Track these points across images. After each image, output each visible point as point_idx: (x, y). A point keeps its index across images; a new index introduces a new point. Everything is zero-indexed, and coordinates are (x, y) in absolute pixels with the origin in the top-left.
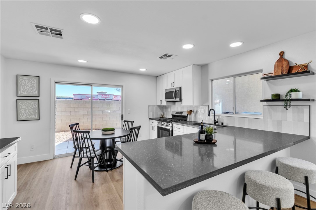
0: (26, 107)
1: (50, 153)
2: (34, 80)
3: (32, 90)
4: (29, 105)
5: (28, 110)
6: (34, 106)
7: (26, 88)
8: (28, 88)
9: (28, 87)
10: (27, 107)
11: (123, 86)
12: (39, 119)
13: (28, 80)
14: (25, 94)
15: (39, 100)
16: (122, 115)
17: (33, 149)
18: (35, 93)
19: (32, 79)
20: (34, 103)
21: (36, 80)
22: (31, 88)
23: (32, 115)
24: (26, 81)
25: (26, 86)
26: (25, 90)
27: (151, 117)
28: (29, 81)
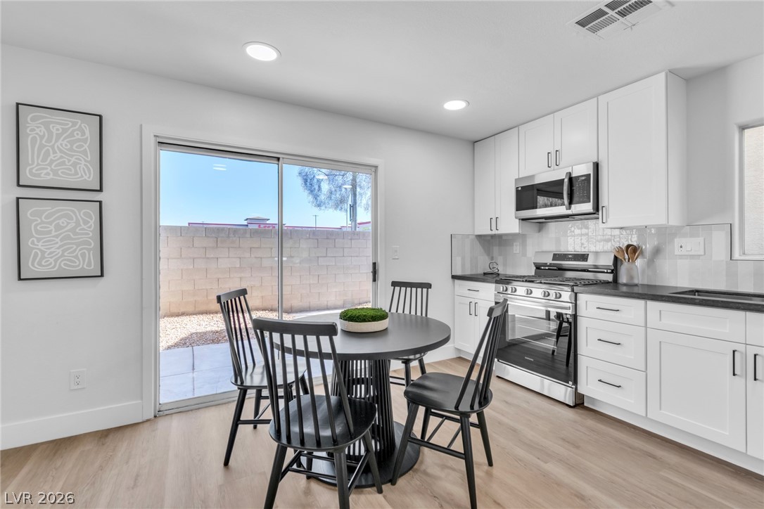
0: (52, 227)
1: (142, 399)
2: (80, 129)
3: (75, 165)
4: (62, 220)
5: (61, 240)
6: (83, 226)
7: (52, 156)
8: (61, 157)
9: (61, 151)
10: (58, 227)
11: (376, 167)
12: (102, 275)
13: (58, 127)
14: (49, 177)
15: (100, 202)
16: (374, 264)
17: (79, 387)
18: (86, 177)
19: (74, 124)
20: (84, 214)
21: (88, 129)
22: (72, 156)
23: (76, 257)
24: (54, 131)
25: (53, 147)
26: (50, 165)
27: (459, 273)
28: (65, 131)
